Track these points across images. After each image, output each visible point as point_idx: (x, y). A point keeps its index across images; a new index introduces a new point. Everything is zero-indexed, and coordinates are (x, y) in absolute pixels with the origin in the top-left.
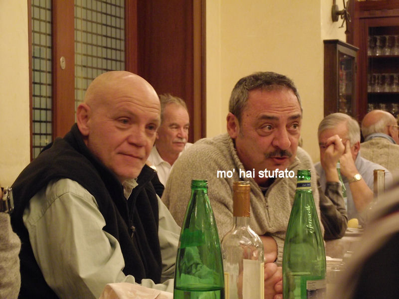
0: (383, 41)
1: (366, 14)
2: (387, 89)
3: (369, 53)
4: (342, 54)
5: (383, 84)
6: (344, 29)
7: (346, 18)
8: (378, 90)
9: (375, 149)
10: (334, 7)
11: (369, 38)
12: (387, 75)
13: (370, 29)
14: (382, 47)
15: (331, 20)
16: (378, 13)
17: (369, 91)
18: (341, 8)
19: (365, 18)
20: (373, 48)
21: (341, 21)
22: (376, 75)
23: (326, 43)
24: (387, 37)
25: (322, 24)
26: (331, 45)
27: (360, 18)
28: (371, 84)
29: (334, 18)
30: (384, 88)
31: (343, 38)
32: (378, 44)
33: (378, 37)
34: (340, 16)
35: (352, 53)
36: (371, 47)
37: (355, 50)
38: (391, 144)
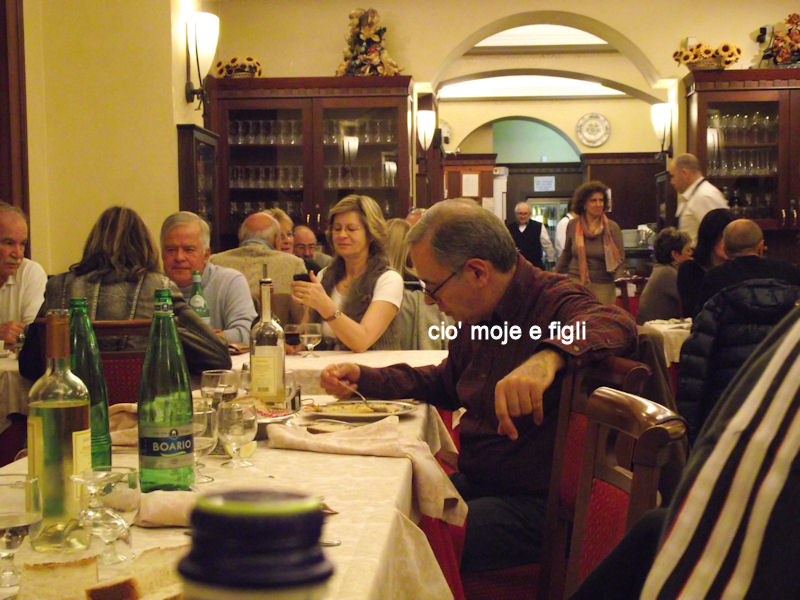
0: (246, 128)
1: (225, 94)
2: (252, 185)
3: (230, 141)
4: (198, 142)
5: (247, 177)
6: (201, 112)
7: (203, 99)
8: (242, 185)
9: (248, 258)
10: (189, 84)
11: (229, 123)
12: (251, 167)
13: (231, 112)
14: (246, 134)
15: (185, 100)
16: (240, 94)
17: (231, 186)
18: (197, 86)
19: (224, 99)
20: (235, 134)
21: (197, 102)
22: (239, 167)
23: (181, 128)
24: (251, 122)
25: (174, 105)
26: (185, 131)
27: (219, 99)
28: (233, 179)
29: (189, 97)
30: (248, 184)
31: (200, 123)
32: (240, 130)
33: (240, 123)
34: (196, 96)
35: (212, 141)
36: (231, 134)
37: (215, 137)
38: (269, 250)
